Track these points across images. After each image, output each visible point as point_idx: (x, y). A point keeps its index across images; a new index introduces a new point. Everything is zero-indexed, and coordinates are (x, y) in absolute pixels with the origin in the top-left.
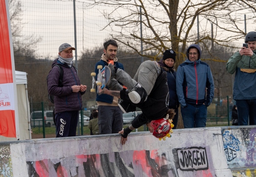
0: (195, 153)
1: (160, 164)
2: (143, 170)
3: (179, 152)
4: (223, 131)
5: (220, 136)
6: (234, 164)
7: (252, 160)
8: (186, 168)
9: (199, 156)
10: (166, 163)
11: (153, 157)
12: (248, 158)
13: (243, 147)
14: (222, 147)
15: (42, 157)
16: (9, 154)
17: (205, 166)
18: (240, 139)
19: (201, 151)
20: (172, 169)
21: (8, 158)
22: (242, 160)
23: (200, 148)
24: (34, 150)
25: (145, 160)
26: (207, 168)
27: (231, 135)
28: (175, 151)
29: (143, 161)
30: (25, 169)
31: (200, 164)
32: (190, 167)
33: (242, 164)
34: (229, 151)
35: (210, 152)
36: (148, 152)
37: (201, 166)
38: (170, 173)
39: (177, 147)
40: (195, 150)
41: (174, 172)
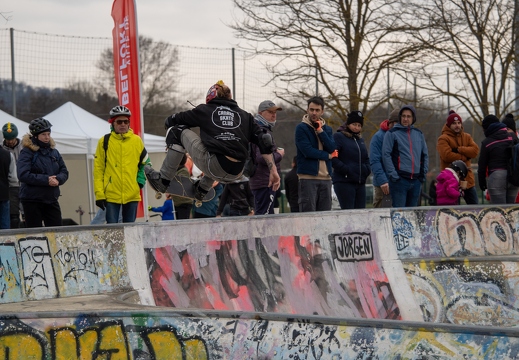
0: (357, 240)
1: (313, 253)
2: (291, 261)
3: (337, 238)
4: (392, 213)
5: (389, 220)
6: (406, 254)
7: (428, 249)
8: (345, 258)
9: (362, 244)
10: (320, 251)
11: (303, 244)
12: (423, 246)
13: (417, 233)
14: (391, 233)
15: (163, 243)
16: (122, 238)
17: (369, 256)
18: (413, 223)
19: (365, 237)
20: (328, 260)
21: (121, 244)
22: (416, 249)
23: (363, 234)
24: (153, 234)
25: (293, 248)
26: (372, 259)
27: (403, 218)
28: (332, 237)
29: (291, 249)
30: (142, 257)
31: (362, 253)
32: (350, 257)
33: (415, 254)
34: (400, 238)
35: (375, 239)
36: (297, 239)
37: (364, 256)
38: (325, 264)
39: (334, 233)
40: (358, 236)
41: (329, 263)
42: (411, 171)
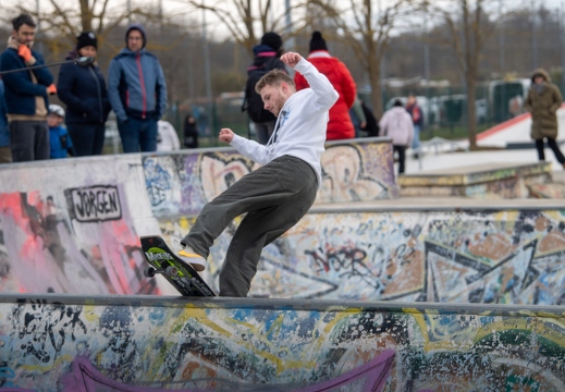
0: (101, 196)
1: (45, 213)
2: (17, 223)
3: (75, 193)
4: (144, 159)
5: (140, 168)
6: (162, 210)
7: (190, 203)
8: (86, 218)
9: (107, 199)
10: (54, 211)
11: (32, 202)
12: (184, 200)
13: (175, 183)
14: (143, 185)
17: (115, 214)
18: (171, 171)
19: (110, 191)
20: (64, 221)
22: (175, 203)
23: (108, 187)
25: (19, 207)
26: (120, 218)
27: (157, 166)
28: (69, 192)
29: (17, 208)
31: (108, 211)
32: (92, 216)
33: (174, 209)
34: (155, 190)
35: (124, 193)
36: (24, 196)
37: (111, 215)
38: (60, 227)
39: (71, 186)
40: (101, 189)
41: (66, 225)
42: (143, 108)
